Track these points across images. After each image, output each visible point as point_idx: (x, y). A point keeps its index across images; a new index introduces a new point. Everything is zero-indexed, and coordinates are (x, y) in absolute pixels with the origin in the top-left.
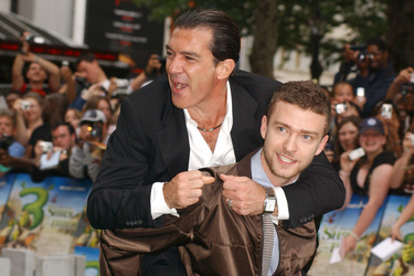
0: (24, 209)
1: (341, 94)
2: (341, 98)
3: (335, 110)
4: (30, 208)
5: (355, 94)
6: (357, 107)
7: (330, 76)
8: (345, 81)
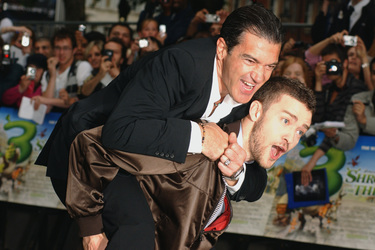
0: (9, 143)
1: (147, 29)
2: (147, 33)
3: (138, 44)
4: (16, 141)
5: (158, 29)
6: (158, 43)
7: (136, 15)
8: (150, 17)
